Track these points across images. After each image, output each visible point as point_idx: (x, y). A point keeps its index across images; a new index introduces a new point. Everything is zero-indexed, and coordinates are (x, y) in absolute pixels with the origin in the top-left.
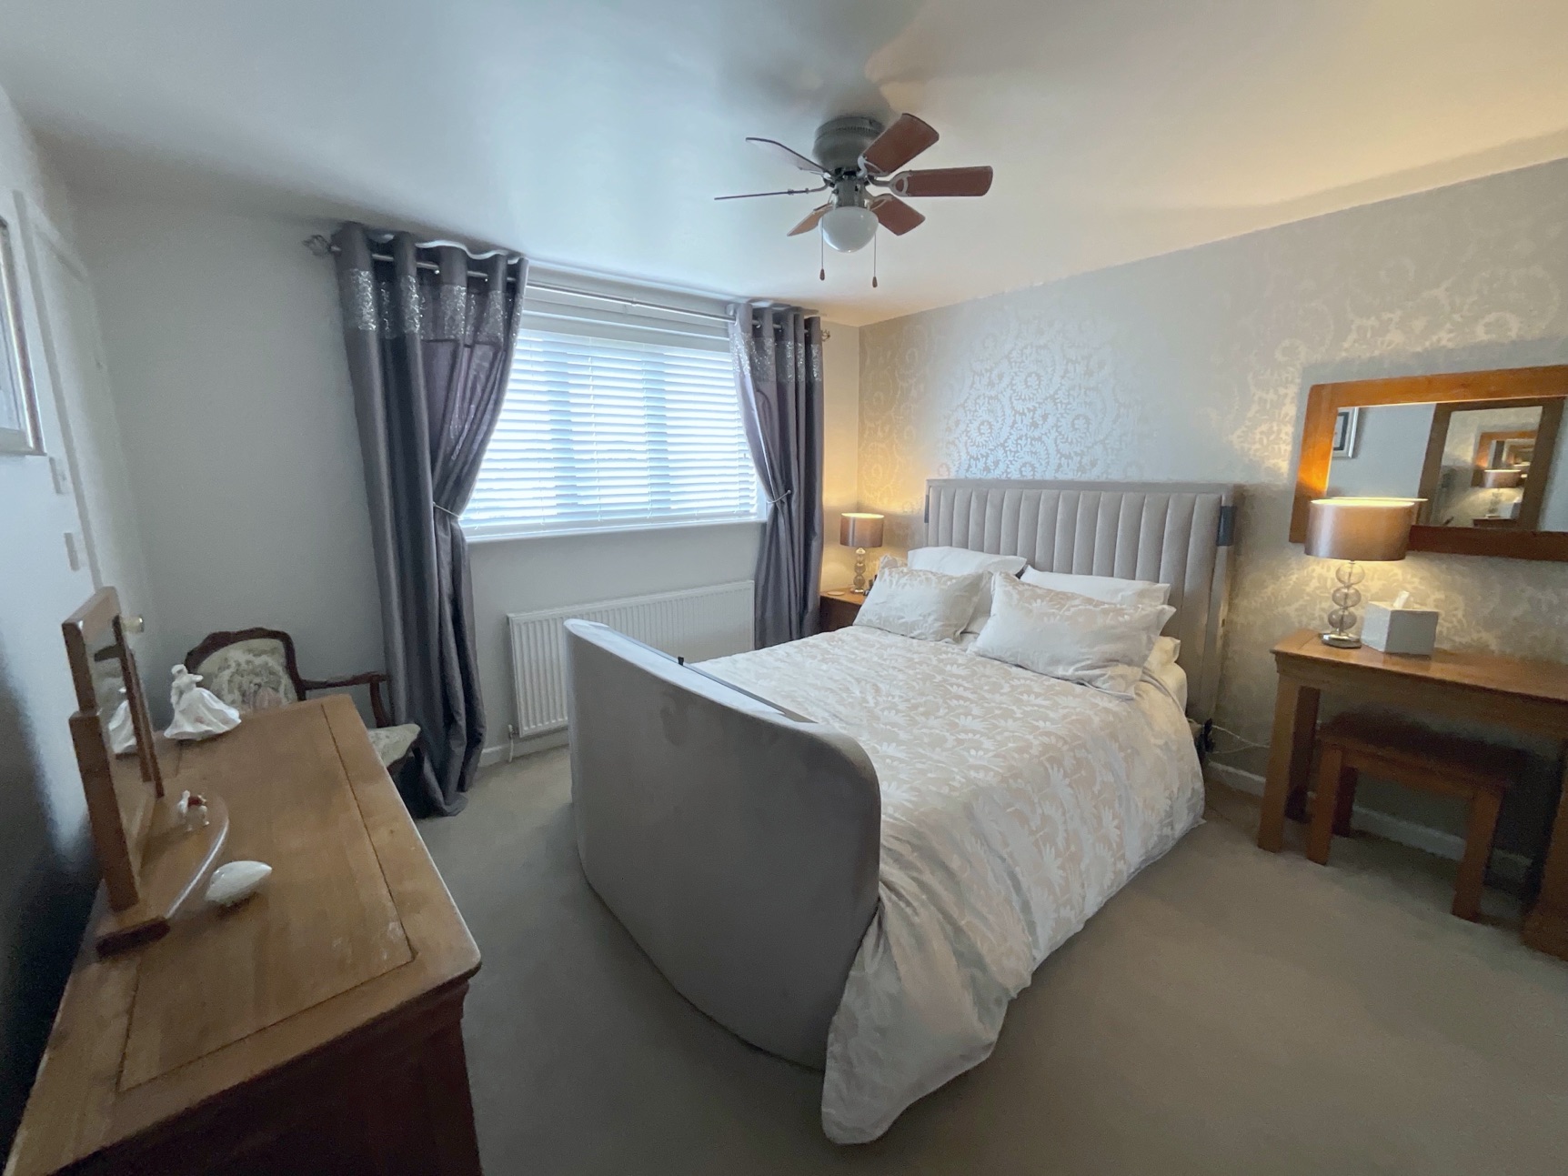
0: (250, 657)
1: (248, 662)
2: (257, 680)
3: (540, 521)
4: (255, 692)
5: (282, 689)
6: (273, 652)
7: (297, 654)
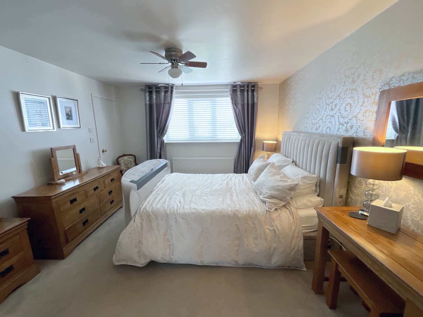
0: (128, 158)
1: (127, 159)
2: (128, 162)
3: (184, 139)
4: (127, 164)
5: (132, 164)
6: (132, 158)
7: (137, 159)
